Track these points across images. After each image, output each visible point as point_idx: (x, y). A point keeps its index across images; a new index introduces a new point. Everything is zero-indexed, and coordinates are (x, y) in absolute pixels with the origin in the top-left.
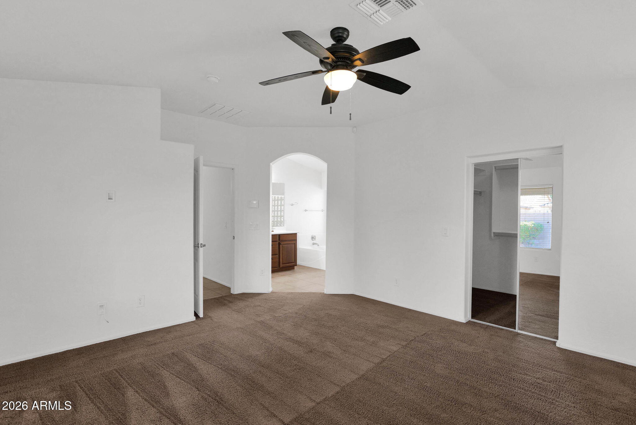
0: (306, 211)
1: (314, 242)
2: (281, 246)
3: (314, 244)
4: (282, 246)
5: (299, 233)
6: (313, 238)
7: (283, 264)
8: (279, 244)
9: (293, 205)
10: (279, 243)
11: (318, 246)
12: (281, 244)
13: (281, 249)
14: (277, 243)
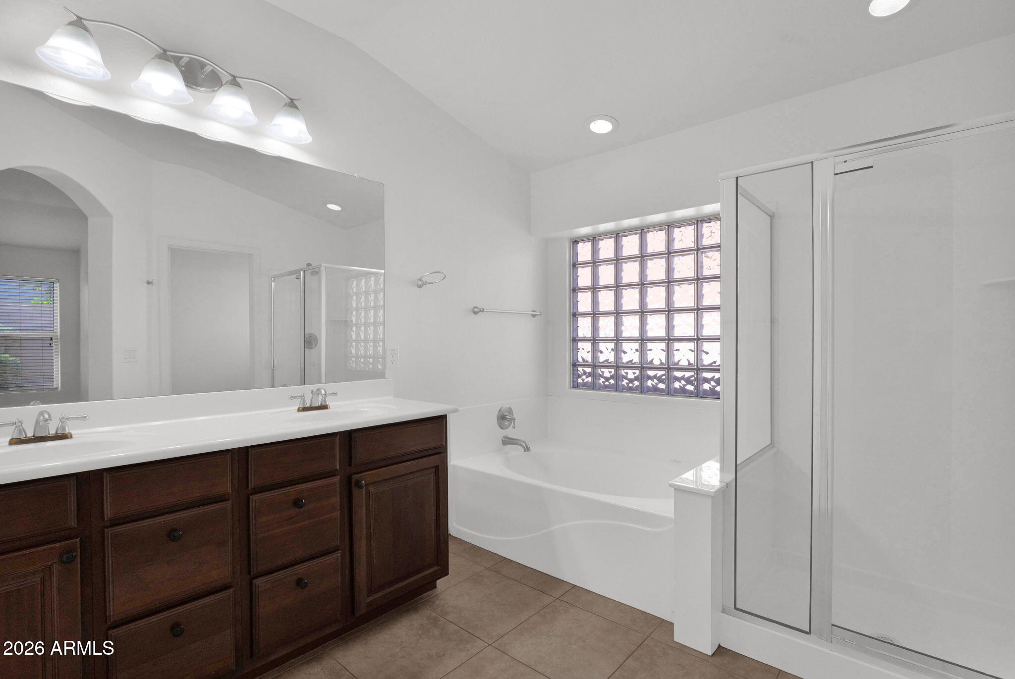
0: (476, 311)
1: (510, 432)
2: (360, 497)
3: (507, 441)
4: (368, 493)
5: (456, 411)
6: (504, 418)
7: (370, 592)
8: (349, 486)
9: (425, 284)
10: (349, 478)
11: (527, 449)
12: (358, 484)
13: (360, 514)
14: (336, 479)
